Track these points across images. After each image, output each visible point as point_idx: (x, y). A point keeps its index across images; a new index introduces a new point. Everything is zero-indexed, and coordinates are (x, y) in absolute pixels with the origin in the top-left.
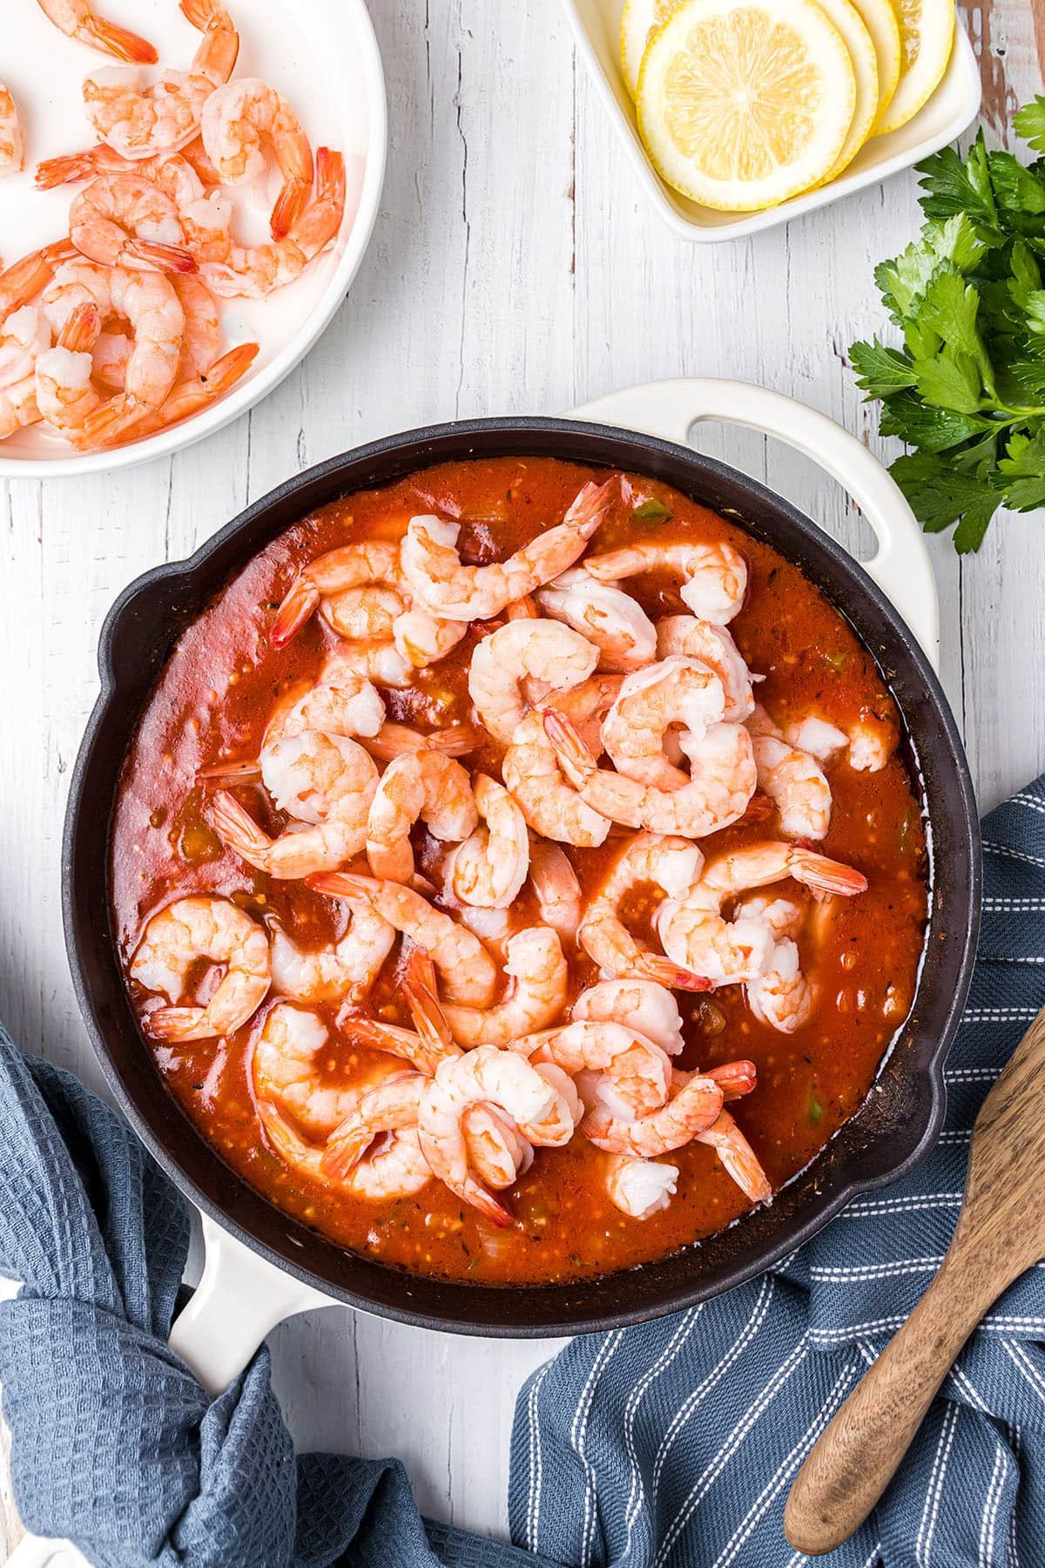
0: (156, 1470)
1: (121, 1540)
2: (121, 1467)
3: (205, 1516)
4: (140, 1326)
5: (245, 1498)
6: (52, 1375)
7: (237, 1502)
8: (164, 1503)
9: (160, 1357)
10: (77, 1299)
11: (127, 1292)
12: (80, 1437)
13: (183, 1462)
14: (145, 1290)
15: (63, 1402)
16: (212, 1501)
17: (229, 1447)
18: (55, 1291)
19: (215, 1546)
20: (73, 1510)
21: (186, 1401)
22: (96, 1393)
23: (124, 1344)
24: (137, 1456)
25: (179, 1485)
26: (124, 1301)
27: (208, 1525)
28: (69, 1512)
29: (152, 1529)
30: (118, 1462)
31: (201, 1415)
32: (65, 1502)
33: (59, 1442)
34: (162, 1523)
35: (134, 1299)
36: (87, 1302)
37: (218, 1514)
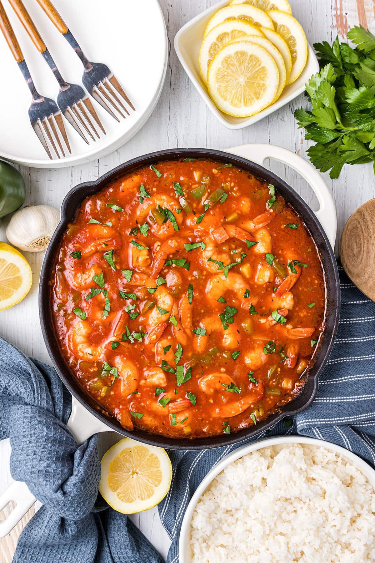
0: (60, 465)
1: (46, 485)
2: (49, 462)
3: (74, 482)
4: (59, 419)
5: (87, 479)
6: (29, 429)
7: (85, 480)
8: (61, 475)
9: (64, 430)
10: (40, 407)
11: (56, 407)
12: (36, 450)
13: (68, 464)
14: (62, 408)
15: (32, 438)
16: (77, 478)
17: (83, 462)
18: (33, 403)
19: (76, 492)
20: (31, 473)
21: (71, 445)
22: (43, 437)
23: (54, 423)
24: (54, 459)
25: (66, 470)
26: (55, 410)
27: (74, 485)
28: (30, 474)
29: (57, 483)
30: (48, 460)
31: (75, 451)
32: (29, 470)
33: (29, 451)
34: (60, 482)
35: (58, 410)
36: (43, 408)
37: (78, 482)
